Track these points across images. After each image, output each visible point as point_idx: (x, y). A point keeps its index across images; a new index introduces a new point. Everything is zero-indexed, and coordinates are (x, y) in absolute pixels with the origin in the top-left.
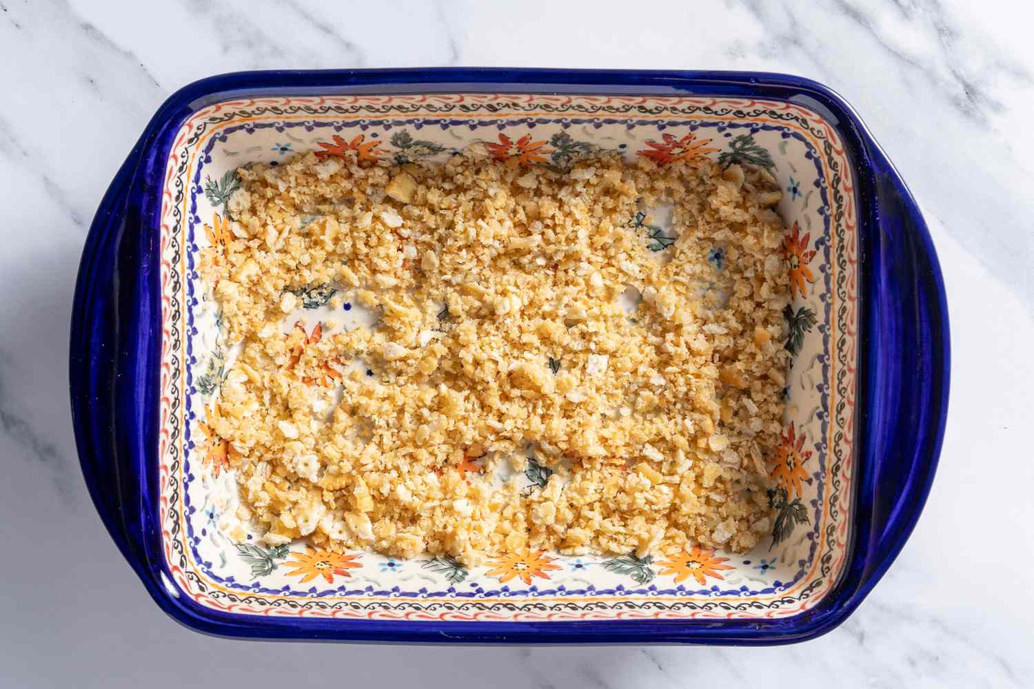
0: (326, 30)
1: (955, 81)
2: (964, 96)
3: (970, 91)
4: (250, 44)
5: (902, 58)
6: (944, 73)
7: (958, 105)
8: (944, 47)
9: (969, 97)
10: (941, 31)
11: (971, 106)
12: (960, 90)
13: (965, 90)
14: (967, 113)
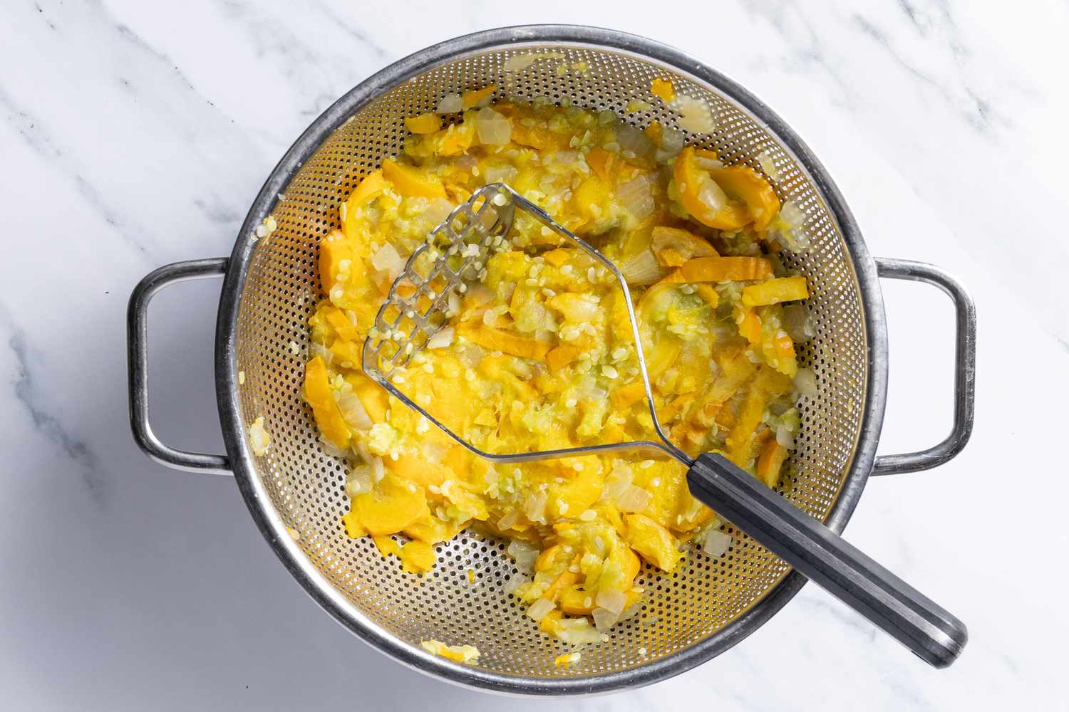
0: (360, 36)
1: (968, 98)
2: (977, 113)
3: (983, 108)
4: (284, 50)
5: (918, 75)
6: (958, 90)
7: (971, 121)
8: (959, 65)
9: (982, 114)
10: (955, 49)
11: (984, 122)
12: (973, 107)
13: (978, 107)
14: (980, 129)
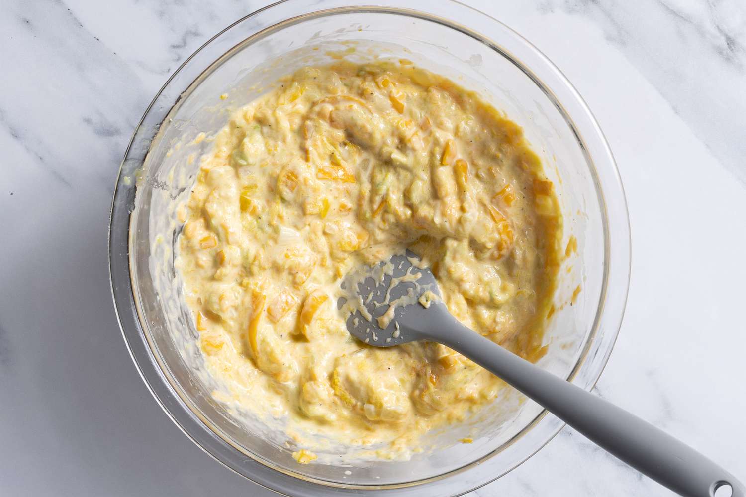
1: (718, 34)
2: (726, 46)
3: (730, 42)
5: (677, 15)
6: (709, 27)
7: (721, 53)
8: (711, 7)
9: (730, 47)
11: (731, 54)
12: (722, 42)
13: (727, 41)
14: (728, 59)
